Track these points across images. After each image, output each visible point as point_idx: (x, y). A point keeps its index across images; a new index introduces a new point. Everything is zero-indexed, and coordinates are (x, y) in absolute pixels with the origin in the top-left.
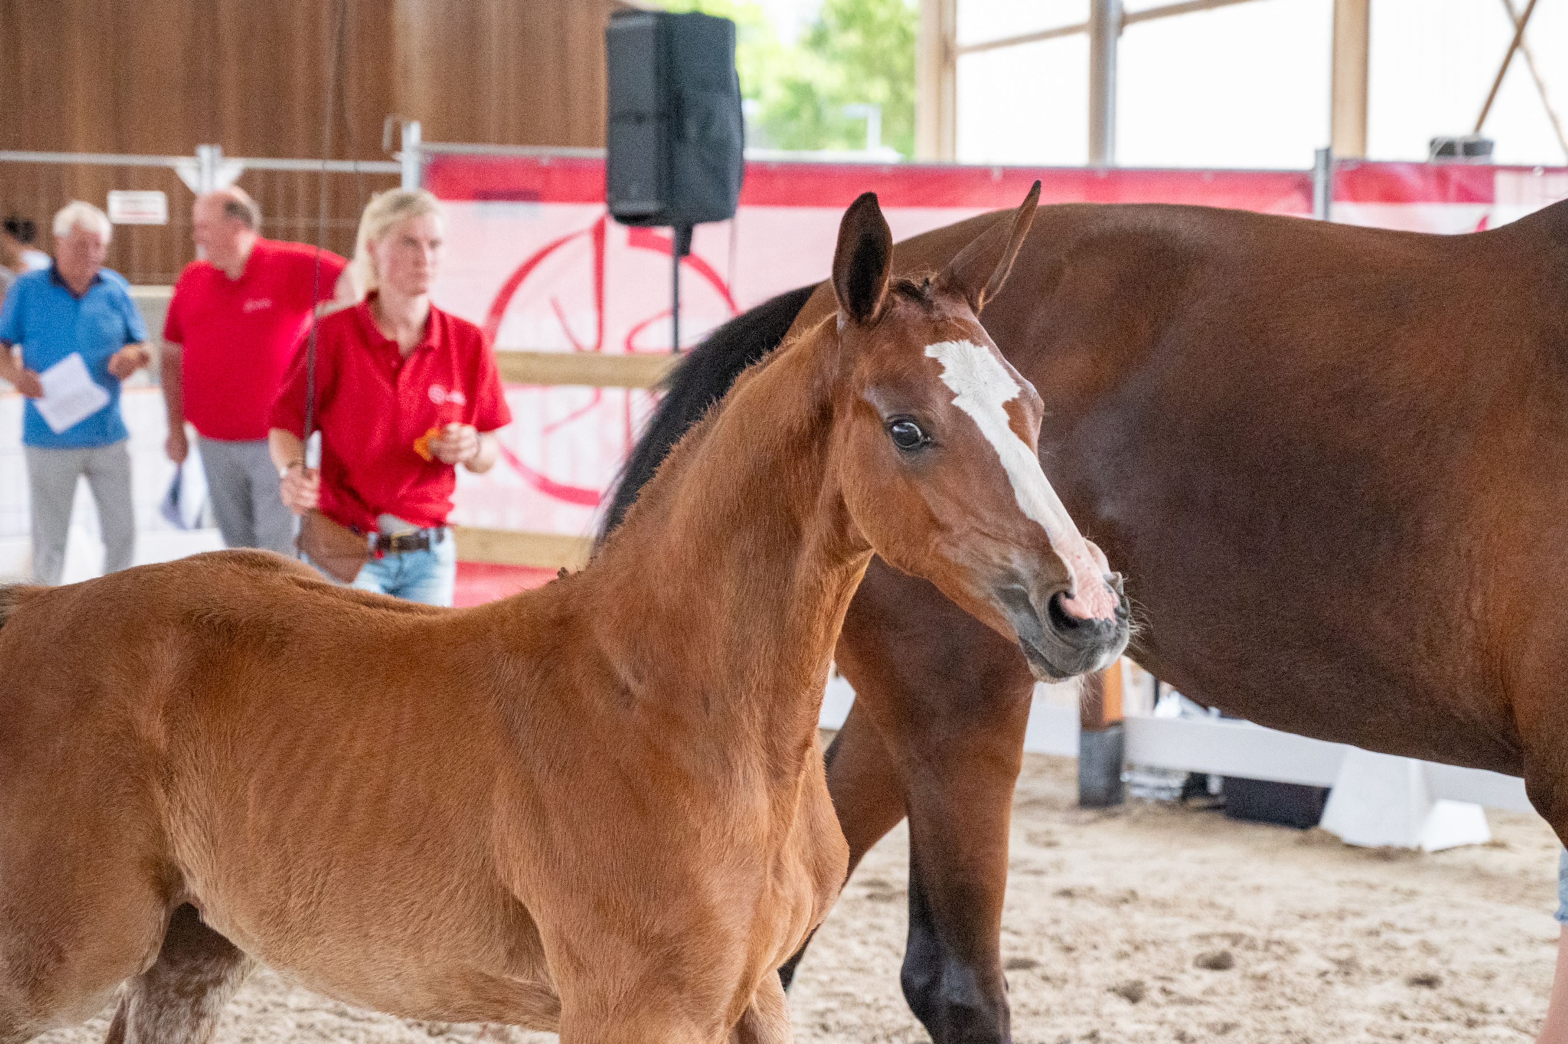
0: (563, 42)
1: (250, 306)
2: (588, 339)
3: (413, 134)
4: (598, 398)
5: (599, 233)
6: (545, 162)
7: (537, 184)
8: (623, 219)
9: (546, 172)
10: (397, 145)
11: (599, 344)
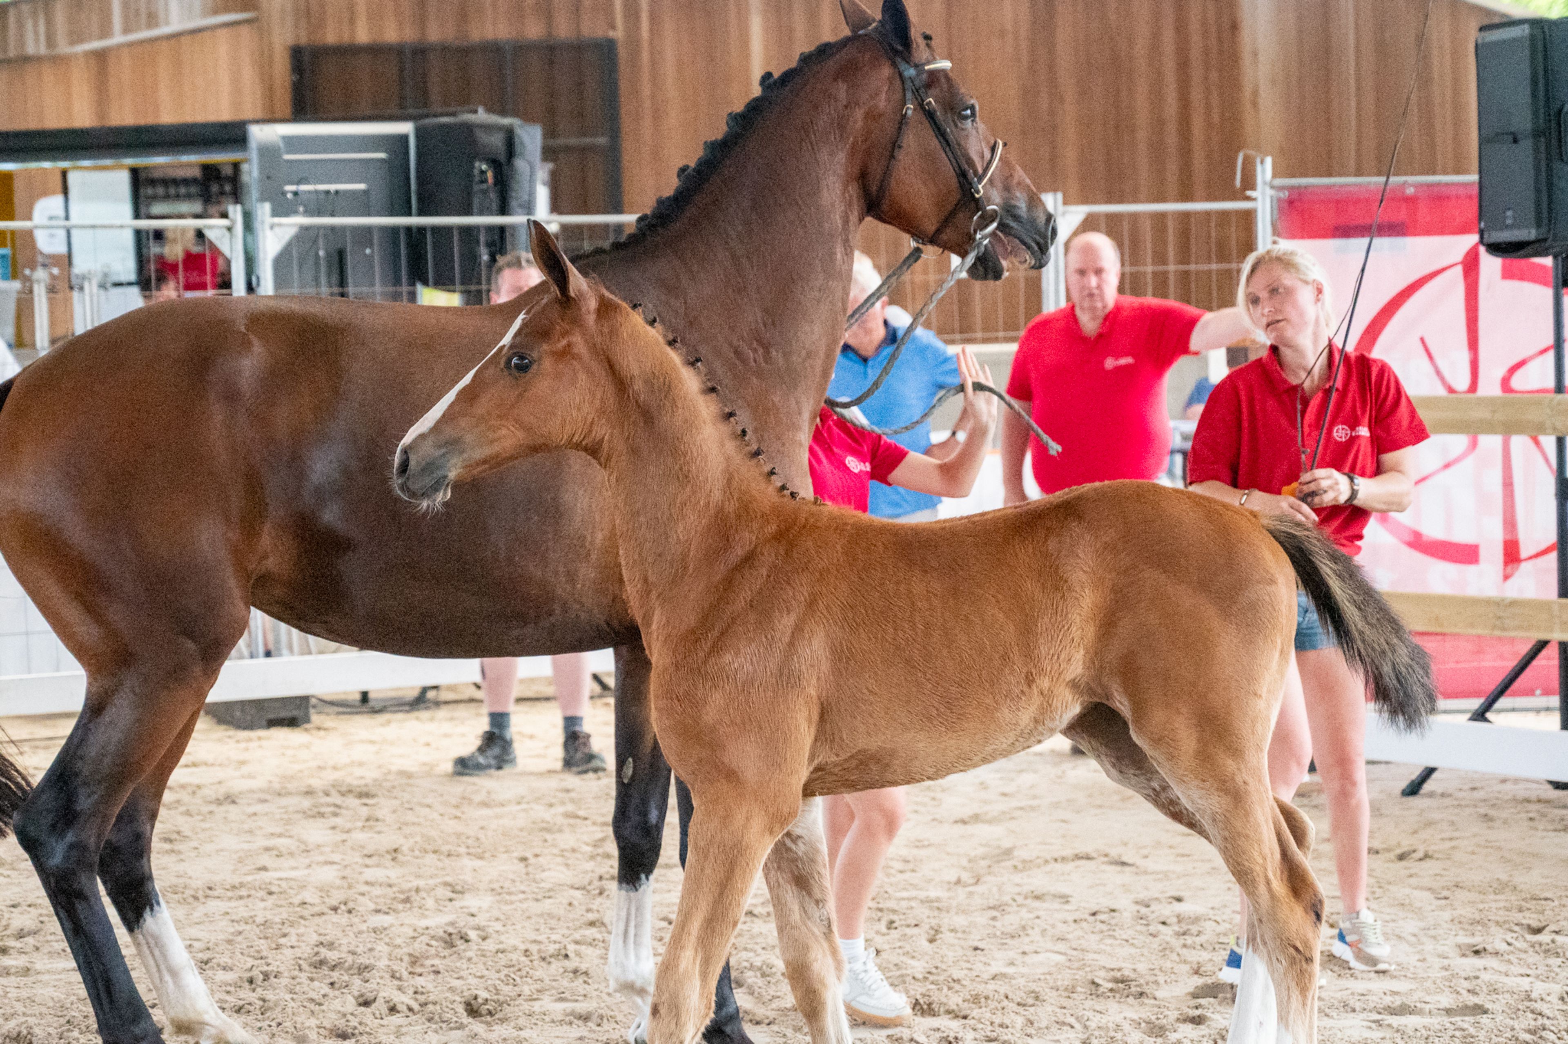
0: (1424, 59)
1: (1110, 363)
2: (1462, 382)
3: (1265, 170)
4: (1474, 444)
5: (1471, 265)
6: (1410, 191)
7: (1402, 215)
8: (1495, 249)
9: (1411, 201)
10: (1249, 182)
11: (1473, 387)
